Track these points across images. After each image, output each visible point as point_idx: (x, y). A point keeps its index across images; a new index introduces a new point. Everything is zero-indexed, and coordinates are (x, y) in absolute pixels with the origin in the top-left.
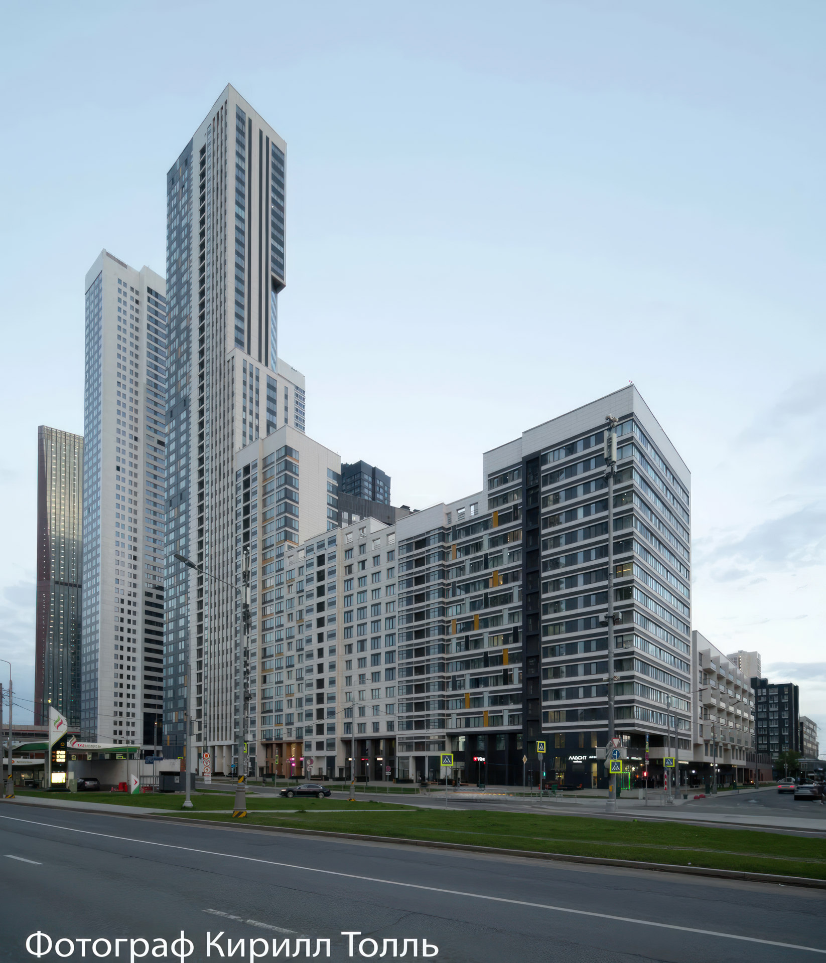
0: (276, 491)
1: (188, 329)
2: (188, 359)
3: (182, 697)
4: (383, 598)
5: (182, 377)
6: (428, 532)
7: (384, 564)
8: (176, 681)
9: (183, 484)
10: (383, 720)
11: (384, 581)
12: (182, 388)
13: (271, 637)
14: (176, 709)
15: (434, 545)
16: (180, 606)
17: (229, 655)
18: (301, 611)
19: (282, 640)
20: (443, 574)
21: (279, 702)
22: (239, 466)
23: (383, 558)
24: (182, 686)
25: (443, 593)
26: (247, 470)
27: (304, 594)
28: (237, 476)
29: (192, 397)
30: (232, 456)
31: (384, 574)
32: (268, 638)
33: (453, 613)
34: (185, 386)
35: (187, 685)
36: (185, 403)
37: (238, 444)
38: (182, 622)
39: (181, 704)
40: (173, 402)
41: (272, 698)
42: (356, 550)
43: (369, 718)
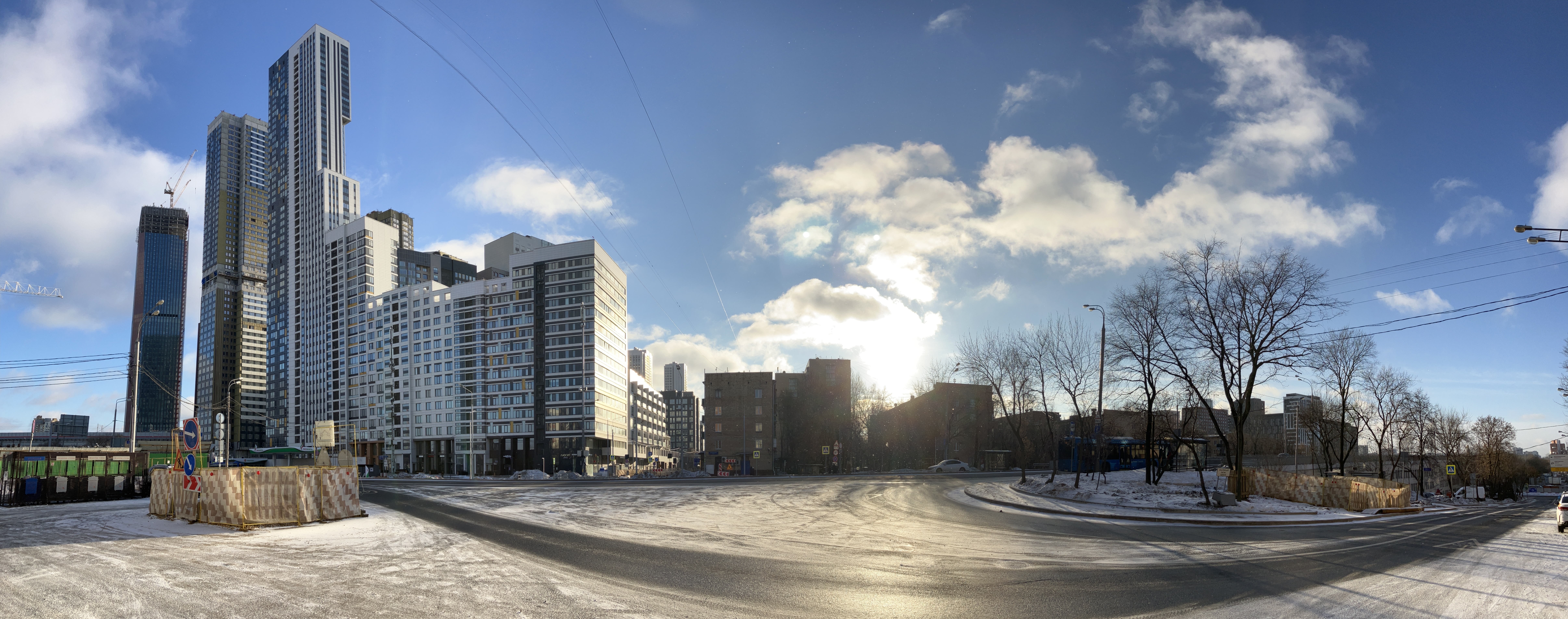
0: (357, 258)
1: (286, 156)
2: (286, 174)
3: (283, 407)
4: (443, 337)
5: (281, 185)
6: (474, 297)
7: (443, 313)
8: (277, 394)
9: (282, 253)
10: (444, 425)
11: (443, 325)
12: (282, 192)
13: (356, 360)
14: (277, 416)
15: (478, 306)
16: (280, 337)
17: (322, 374)
18: (380, 342)
19: (365, 362)
20: (484, 325)
21: (363, 411)
22: (328, 241)
23: (442, 309)
24: (283, 398)
25: (484, 337)
26: (334, 244)
27: (383, 329)
28: (327, 248)
29: (289, 197)
30: (323, 236)
31: (443, 320)
32: (353, 361)
33: (490, 351)
34: (284, 190)
35: (285, 398)
36: (285, 201)
37: (327, 228)
38: (282, 349)
39: (282, 412)
40: (274, 200)
41: (358, 407)
42: (422, 302)
43: (434, 425)
